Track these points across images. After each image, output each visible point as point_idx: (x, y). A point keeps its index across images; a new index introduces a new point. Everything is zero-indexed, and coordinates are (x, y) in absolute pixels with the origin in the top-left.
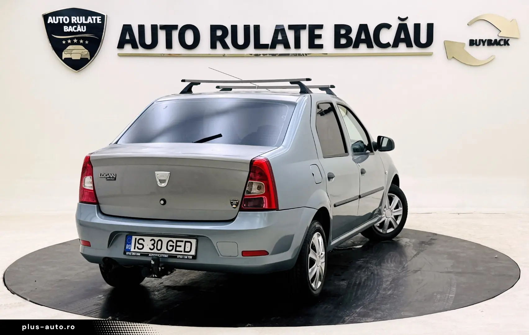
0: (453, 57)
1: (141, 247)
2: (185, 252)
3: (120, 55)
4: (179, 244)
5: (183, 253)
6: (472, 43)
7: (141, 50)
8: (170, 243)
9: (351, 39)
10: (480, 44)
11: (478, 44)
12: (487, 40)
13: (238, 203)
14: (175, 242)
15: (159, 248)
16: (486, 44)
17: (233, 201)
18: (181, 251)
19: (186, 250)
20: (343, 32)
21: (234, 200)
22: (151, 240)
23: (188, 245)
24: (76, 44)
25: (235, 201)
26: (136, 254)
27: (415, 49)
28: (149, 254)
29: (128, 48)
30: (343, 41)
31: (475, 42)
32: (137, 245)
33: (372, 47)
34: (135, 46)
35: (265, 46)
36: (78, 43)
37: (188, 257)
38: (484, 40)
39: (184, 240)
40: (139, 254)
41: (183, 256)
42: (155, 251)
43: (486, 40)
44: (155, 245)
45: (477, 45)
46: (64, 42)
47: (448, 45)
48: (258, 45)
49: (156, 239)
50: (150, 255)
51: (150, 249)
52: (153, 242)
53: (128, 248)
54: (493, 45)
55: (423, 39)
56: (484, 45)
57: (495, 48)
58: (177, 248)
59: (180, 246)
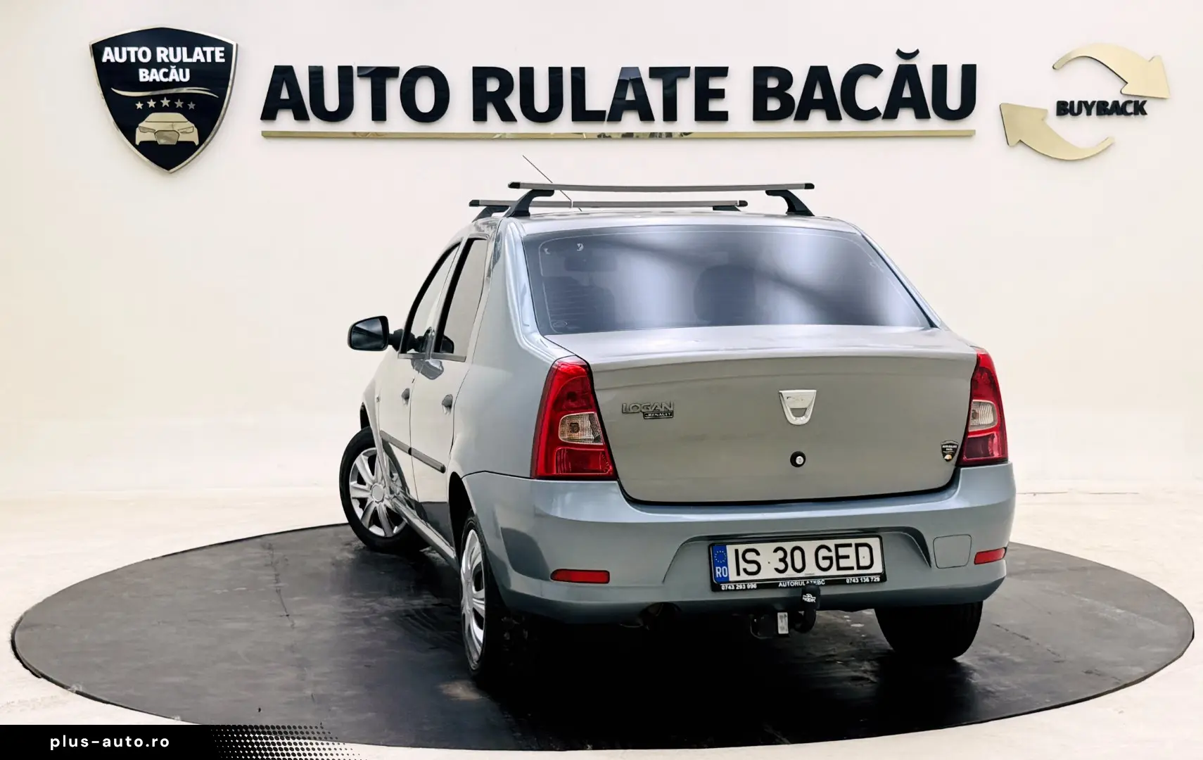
0: (1020, 141)
1: (753, 568)
2: (859, 568)
3: (267, 135)
4: (842, 551)
5: (856, 571)
6: (1064, 109)
7: (315, 124)
8: (823, 553)
9: (791, 99)
10: (1080, 112)
11: (1076, 111)
12: (1096, 103)
13: (955, 450)
14: (833, 548)
15: (799, 565)
16: (1094, 110)
17: (947, 446)
18: (852, 568)
19: (861, 564)
20: (773, 83)
21: (948, 444)
22: (776, 551)
23: (864, 551)
24: (166, 110)
25: (950, 446)
26: (746, 585)
27: (935, 123)
28: (779, 583)
29: (285, 120)
30: (773, 105)
31: (1068, 107)
32: (743, 565)
33: (839, 118)
34: (301, 115)
35: (597, 116)
36: (171, 108)
37: (870, 579)
38: (1089, 103)
39: (853, 541)
40: (754, 586)
41: (859, 579)
42: (790, 573)
43: (1093, 102)
44: (788, 560)
45: (1073, 114)
46: (139, 105)
47: (1007, 114)
48: (581, 114)
49: (788, 546)
50: (780, 585)
51: (777, 570)
52: (780, 554)
53: (721, 573)
54: (1109, 113)
55: (954, 100)
56: (1089, 113)
57: (1115, 121)
58: (841, 561)
59: (847, 557)
